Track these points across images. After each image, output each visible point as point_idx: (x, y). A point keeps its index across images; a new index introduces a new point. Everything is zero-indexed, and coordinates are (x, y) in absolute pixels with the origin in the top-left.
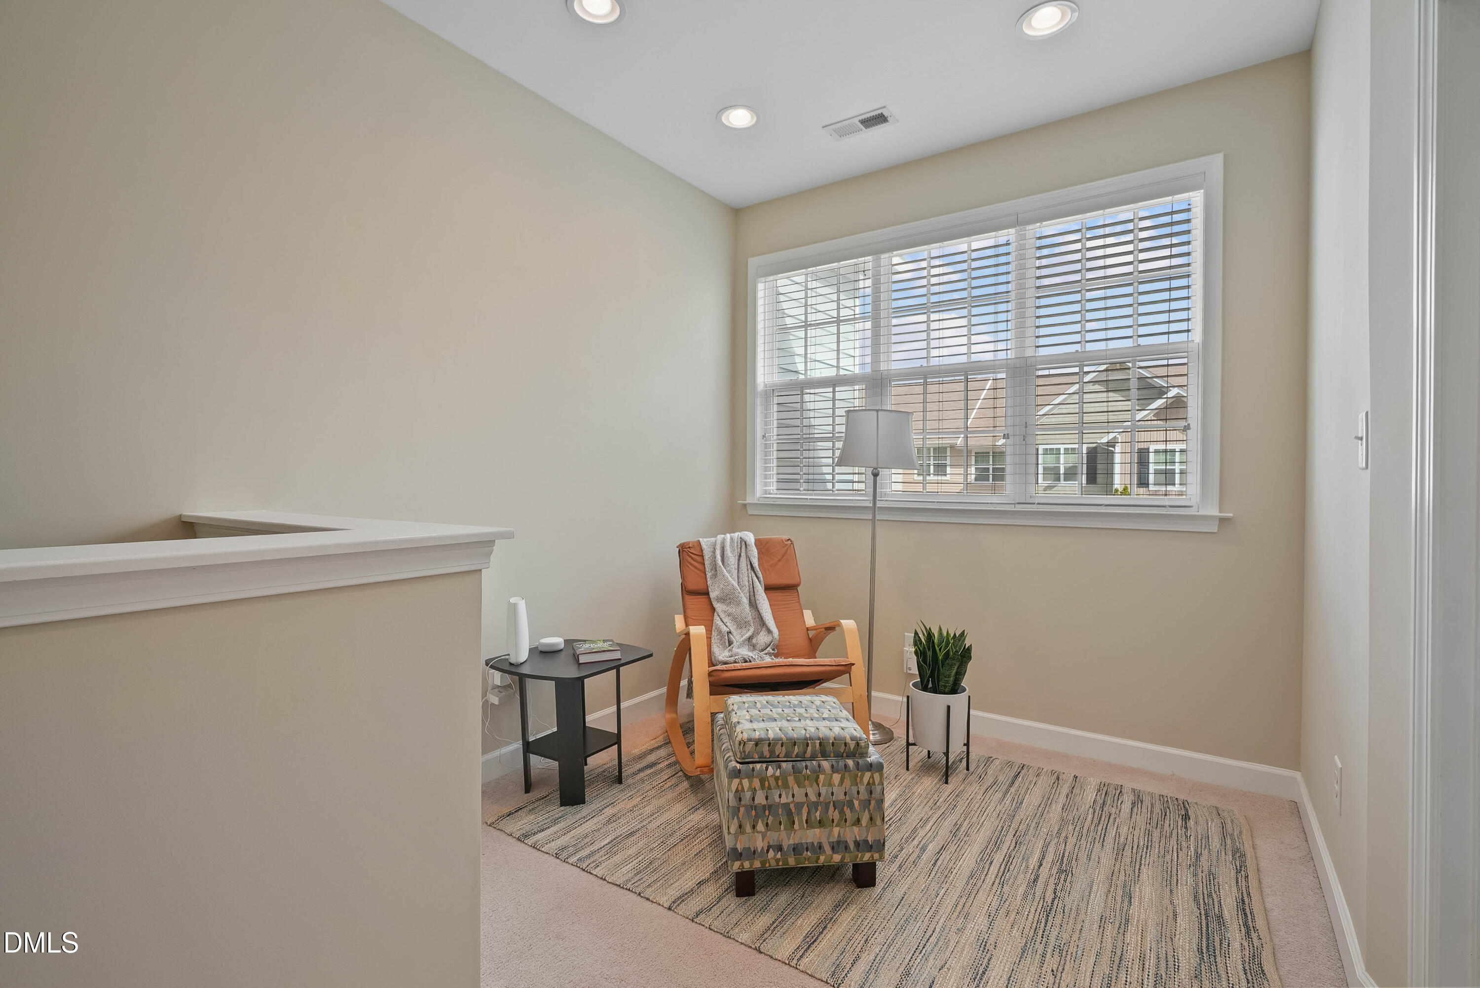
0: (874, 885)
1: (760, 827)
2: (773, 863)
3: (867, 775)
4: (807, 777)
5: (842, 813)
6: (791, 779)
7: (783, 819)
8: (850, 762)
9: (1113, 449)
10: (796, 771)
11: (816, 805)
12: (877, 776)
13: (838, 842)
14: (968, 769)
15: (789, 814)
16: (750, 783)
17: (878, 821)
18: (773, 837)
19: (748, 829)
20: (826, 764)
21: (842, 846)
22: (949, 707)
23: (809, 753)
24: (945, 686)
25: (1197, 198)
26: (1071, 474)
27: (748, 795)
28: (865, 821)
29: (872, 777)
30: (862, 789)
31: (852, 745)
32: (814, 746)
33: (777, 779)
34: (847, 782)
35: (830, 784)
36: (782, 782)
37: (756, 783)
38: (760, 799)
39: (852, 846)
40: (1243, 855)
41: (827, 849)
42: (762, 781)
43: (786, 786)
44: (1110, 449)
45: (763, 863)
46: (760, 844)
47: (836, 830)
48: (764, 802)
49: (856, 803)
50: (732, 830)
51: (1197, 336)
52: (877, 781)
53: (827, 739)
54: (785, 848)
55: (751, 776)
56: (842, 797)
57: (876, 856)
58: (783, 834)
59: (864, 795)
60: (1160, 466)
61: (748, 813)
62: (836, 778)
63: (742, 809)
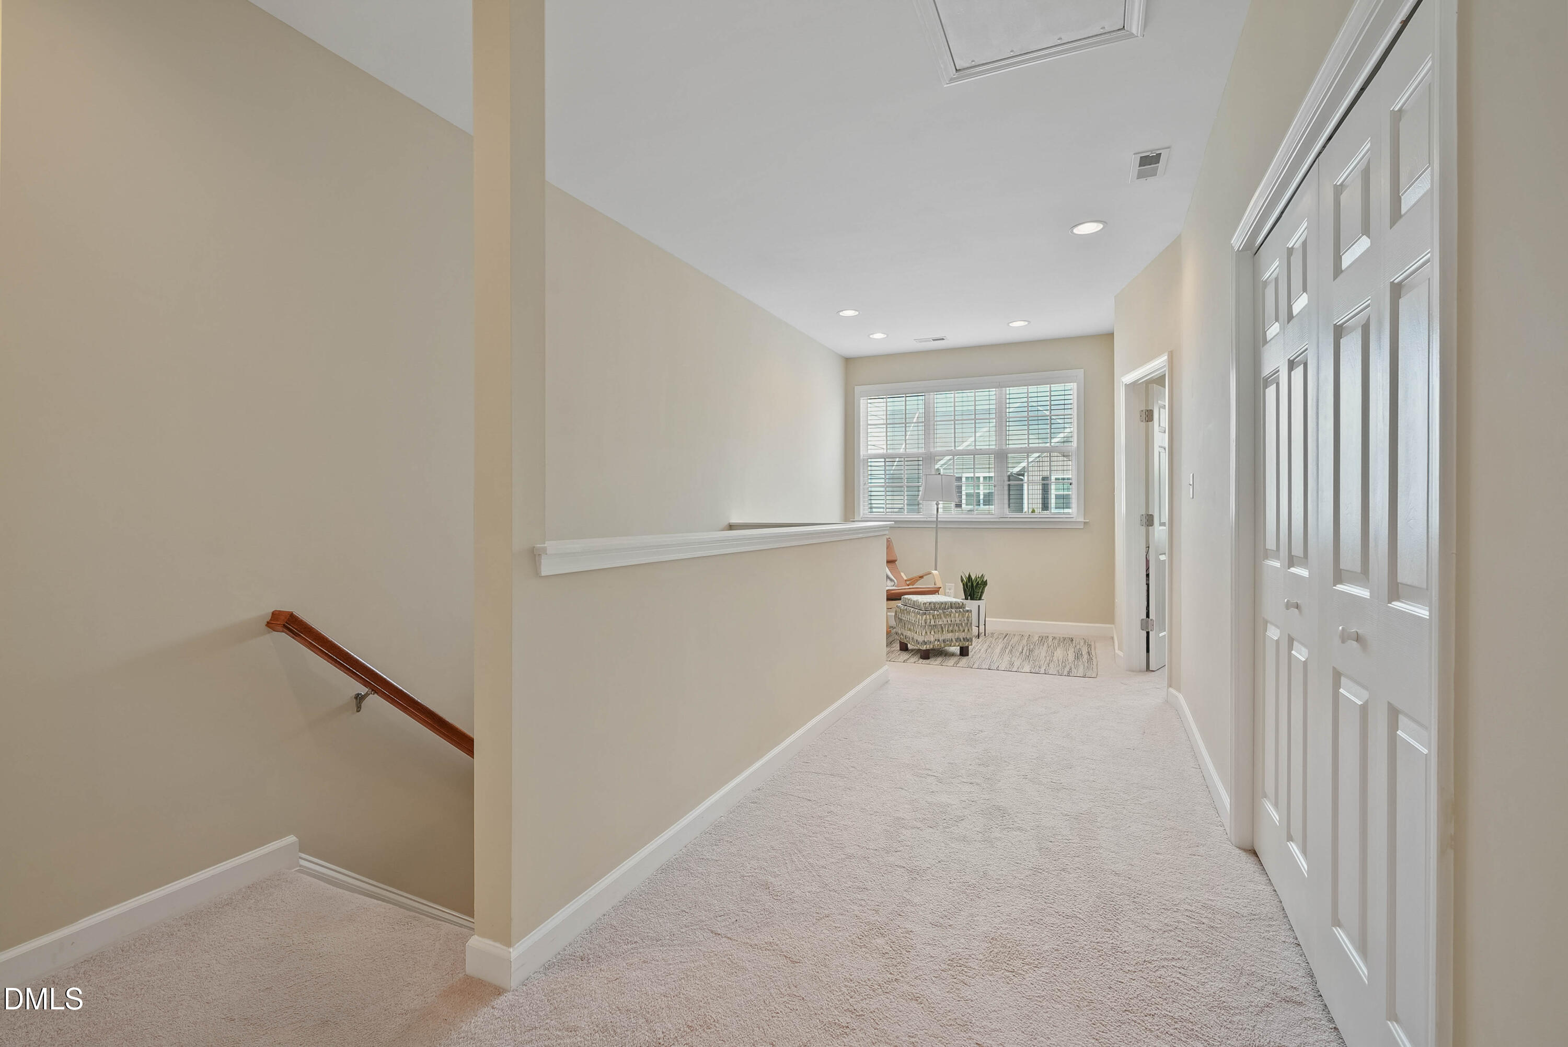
0: (968, 655)
1: (932, 633)
2: (937, 646)
3: (967, 614)
4: (947, 615)
5: (959, 627)
6: (942, 615)
7: (940, 630)
8: (961, 610)
9: (1022, 477)
10: (944, 613)
11: (950, 624)
12: (970, 614)
13: (958, 638)
14: (985, 635)
15: (942, 628)
16: (929, 616)
17: (970, 630)
18: (937, 636)
19: (929, 633)
20: (953, 610)
21: (959, 639)
22: (979, 606)
23: (946, 607)
24: (977, 597)
25: (1073, 386)
26: (988, 499)
27: (929, 621)
28: (966, 631)
29: (968, 615)
30: (965, 619)
31: (961, 604)
32: (948, 604)
33: (938, 615)
34: (960, 617)
35: (955, 617)
36: (939, 616)
37: (931, 616)
38: (932, 623)
39: (962, 639)
40: (1090, 645)
41: (954, 640)
42: (933, 616)
43: (941, 618)
44: (1021, 477)
45: (933, 646)
46: (932, 639)
47: (957, 634)
48: (934, 624)
49: (963, 624)
50: (923, 634)
51: (1075, 444)
52: (970, 616)
53: (953, 602)
54: (940, 640)
55: (929, 614)
56: (959, 622)
57: (970, 643)
58: (940, 635)
59: (966, 621)
60: (1059, 492)
61: (929, 628)
62: (957, 615)
63: (927, 626)
